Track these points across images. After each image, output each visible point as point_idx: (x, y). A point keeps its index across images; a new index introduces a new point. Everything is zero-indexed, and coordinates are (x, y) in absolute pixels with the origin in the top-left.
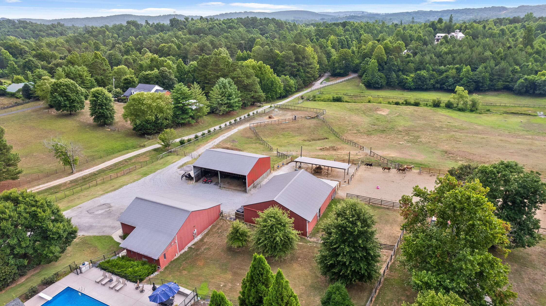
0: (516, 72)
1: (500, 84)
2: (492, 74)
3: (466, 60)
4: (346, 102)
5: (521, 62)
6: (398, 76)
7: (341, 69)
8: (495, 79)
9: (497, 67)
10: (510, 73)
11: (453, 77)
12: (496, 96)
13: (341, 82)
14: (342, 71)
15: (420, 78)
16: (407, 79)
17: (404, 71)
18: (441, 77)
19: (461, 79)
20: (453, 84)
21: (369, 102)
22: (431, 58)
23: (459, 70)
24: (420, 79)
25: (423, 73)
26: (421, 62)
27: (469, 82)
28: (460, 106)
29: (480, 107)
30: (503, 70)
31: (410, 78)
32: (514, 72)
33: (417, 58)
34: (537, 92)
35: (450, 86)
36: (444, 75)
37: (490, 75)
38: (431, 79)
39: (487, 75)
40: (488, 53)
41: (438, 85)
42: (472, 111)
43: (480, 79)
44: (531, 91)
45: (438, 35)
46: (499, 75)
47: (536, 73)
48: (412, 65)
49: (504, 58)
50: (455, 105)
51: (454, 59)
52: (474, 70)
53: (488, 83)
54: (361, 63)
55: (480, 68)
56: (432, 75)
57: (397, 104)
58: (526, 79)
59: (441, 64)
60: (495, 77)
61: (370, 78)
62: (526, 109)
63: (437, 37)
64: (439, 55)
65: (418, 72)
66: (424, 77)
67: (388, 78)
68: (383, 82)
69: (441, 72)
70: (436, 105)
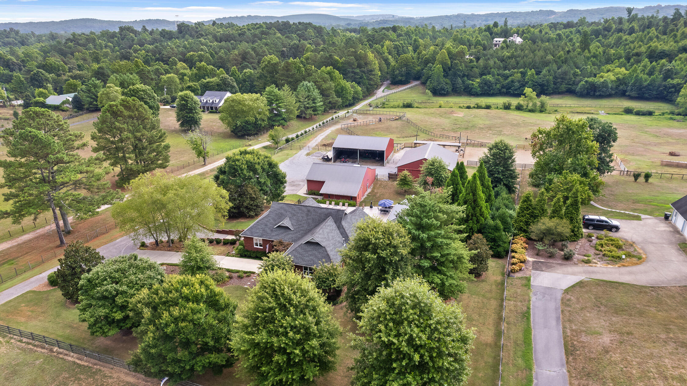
0: (577, 75)
1: (563, 87)
2: (555, 78)
3: (530, 64)
4: (417, 107)
5: (580, 65)
6: (463, 82)
7: (402, 76)
8: (559, 82)
9: (560, 70)
10: (572, 76)
11: (519, 81)
12: (561, 99)
13: (404, 90)
14: (404, 79)
15: (486, 83)
16: (473, 84)
17: (469, 77)
18: (507, 81)
20: (519, 88)
21: (440, 107)
22: (495, 63)
23: (524, 74)
24: (485, 84)
25: (489, 77)
26: (486, 67)
27: (534, 85)
28: (529, 108)
29: (548, 108)
30: (565, 73)
31: (476, 82)
32: (575, 75)
33: (481, 62)
34: (598, 93)
35: (516, 90)
36: (510, 79)
37: (554, 78)
38: (496, 83)
39: (551, 78)
40: (550, 57)
41: (504, 90)
42: (541, 111)
43: (545, 82)
44: (592, 93)
45: (496, 39)
46: (562, 78)
47: (595, 76)
48: (476, 70)
49: (565, 61)
50: (525, 107)
51: (518, 63)
52: (538, 73)
53: (552, 86)
54: (423, 69)
55: (544, 72)
56: (498, 80)
57: (469, 107)
58: (586, 82)
59: (505, 68)
60: (559, 80)
61: (435, 84)
62: (588, 109)
63: (494, 42)
64: (502, 60)
65: (484, 77)
66: (490, 82)
67: (453, 84)
68: (449, 88)
69: (506, 77)
70: (507, 107)
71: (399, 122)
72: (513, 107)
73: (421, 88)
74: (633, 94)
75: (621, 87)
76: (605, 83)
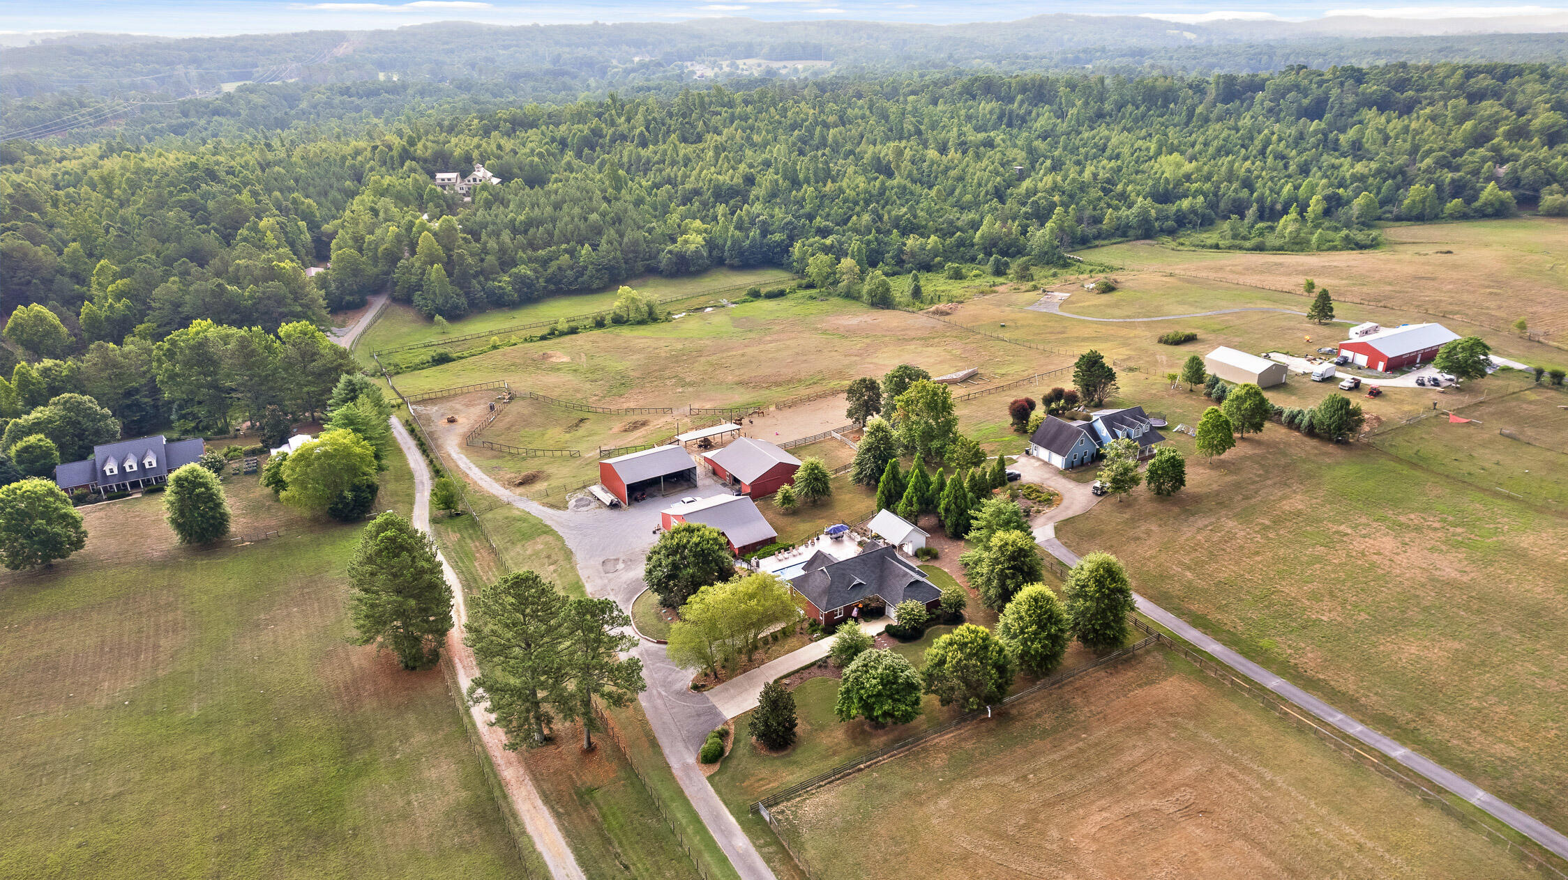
0: (650, 242)
1: (640, 265)
2: (623, 252)
3: (573, 233)
4: (461, 358)
5: (641, 223)
6: (483, 286)
7: (349, 294)
8: (630, 259)
9: (624, 240)
10: (644, 246)
11: (571, 268)
13: (373, 322)
14: (357, 298)
15: (522, 280)
16: (500, 287)
17: (487, 274)
18: (551, 271)
19: (585, 268)
21: (495, 347)
22: (511, 238)
23: (572, 253)
24: (523, 283)
25: (523, 270)
26: (503, 250)
27: (598, 271)
29: (657, 310)
30: (634, 243)
31: (504, 283)
32: (646, 241)
33: (488, 243)
35: (571, 284)
36: (553, 266)
37: (621, 253)
38: (537, 278)
39: (618, 253)
40: (594, 217)
41: (552, 287)
42: (656, 320)
43: (612, 263)
45: (439, 176)
46: (633, 251)
47: (671, 238)
48: (490, 259)
49: (619, 221)
50: (626, 316)
51: (551, 234)
52: (595, 247)
53: (624, 266)
54: (387, 273)
55: (603, 246)
56: (535, 270)
57: (545, 337)
58: (670, 252)
59: (534, 246)
60: (630, 256)
61: (438, 301)
63: (440, 181)
64: (517, 229)
65: (513, 270)
66: (526, 278)
67: (467, 294)
68: (463, 301)
69: (545, 262)
70: (600, 324)
72: (608, 321)
73: (399, 310)
74: (736, 261)
75: (714, 253)
76: (697, 252)
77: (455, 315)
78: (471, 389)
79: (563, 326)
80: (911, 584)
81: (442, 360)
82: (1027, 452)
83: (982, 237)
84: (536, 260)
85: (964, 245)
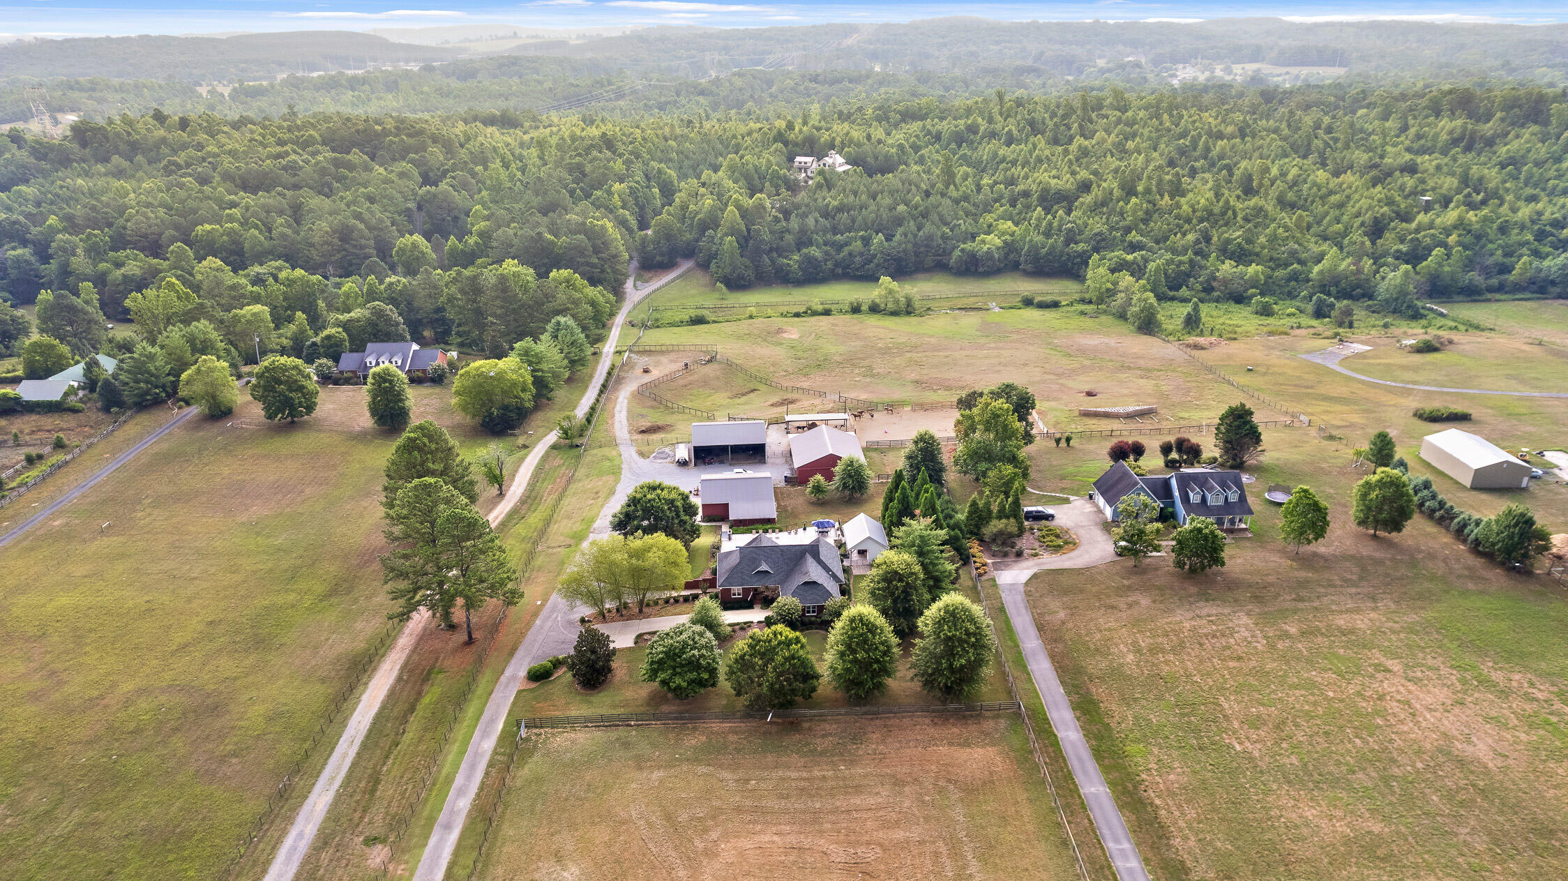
0: (948, 238)
1: (929, 261)
2: (915, 245)
3: (873, 222)
4: (715, 322)
5: (949, 219)
6: (773, 261)
7: (662, 255)
8: (922, 252)
9: (921, 233)
10: (940, 241)
11: (861, 254)
12: (929, 280)
13: (672, 281)
14: (666, 259)
15: (810, 260)
16: (788, 264)
17: (781, 251)
18: (842, 255)
19: (874, 256)
21: (751, 317)
22: (817, 221)
23: (866, 241)
24: (810, 262)
25: (814, 252)
26: (803, 231)
27: (886, 260)
28: (891, 306)
29: (917, 304)
30: (930, 238)
31: (793, 261)
32: (944, 237)
33: (794, 223)
34: (981, 270)
35: (857, 269)
36: (846, 250)
37: (913, 246)
38: (826, 260)
39: (910, 246)
40: (901, 208)
41: (841, 271)
42: (908, 313)
43: (902, 254)
44: (974, 270)
45: (798, 159)
46: (926, 246)
47: (973, 237)
48: (789, 238)
49: (925, 215)
50: (883, 306)
51: (853, 221)
52: (889, 238)
53: (913, 259)
54: (697, 241)
55: (898, 237)
56: (826, 253)
57: (797, 315)
58: (962, 250)
59: (835, 231)
60: (922, 249)
61: (728, 270)
62: (973, 300)
63: (796, 164)
64: (826, 214)
65: (805, 251)
66: (815, 259)
67: (755, 267)
68: (750, 274)
69: (839, 247)
70: (856, 310)
71: (714, 366)
72: (864, 308)
73: (699, 273)
74: (1029, 267)
75: (1012, 256)
76: (989, 252)
77: (736, 284)
78: (687, 348)
79: (820, 308)
80: (806, 583)
81: (698, 321)
82: (1091, 497)
83: (1321, 272)
84: (833, 244)
85: (1296, 280)
